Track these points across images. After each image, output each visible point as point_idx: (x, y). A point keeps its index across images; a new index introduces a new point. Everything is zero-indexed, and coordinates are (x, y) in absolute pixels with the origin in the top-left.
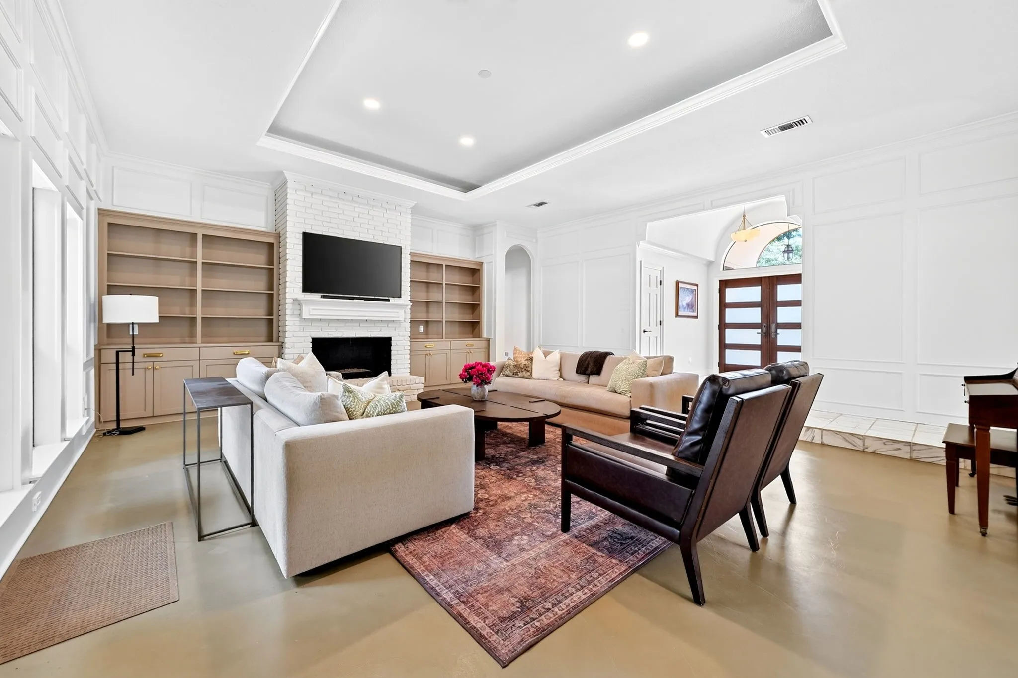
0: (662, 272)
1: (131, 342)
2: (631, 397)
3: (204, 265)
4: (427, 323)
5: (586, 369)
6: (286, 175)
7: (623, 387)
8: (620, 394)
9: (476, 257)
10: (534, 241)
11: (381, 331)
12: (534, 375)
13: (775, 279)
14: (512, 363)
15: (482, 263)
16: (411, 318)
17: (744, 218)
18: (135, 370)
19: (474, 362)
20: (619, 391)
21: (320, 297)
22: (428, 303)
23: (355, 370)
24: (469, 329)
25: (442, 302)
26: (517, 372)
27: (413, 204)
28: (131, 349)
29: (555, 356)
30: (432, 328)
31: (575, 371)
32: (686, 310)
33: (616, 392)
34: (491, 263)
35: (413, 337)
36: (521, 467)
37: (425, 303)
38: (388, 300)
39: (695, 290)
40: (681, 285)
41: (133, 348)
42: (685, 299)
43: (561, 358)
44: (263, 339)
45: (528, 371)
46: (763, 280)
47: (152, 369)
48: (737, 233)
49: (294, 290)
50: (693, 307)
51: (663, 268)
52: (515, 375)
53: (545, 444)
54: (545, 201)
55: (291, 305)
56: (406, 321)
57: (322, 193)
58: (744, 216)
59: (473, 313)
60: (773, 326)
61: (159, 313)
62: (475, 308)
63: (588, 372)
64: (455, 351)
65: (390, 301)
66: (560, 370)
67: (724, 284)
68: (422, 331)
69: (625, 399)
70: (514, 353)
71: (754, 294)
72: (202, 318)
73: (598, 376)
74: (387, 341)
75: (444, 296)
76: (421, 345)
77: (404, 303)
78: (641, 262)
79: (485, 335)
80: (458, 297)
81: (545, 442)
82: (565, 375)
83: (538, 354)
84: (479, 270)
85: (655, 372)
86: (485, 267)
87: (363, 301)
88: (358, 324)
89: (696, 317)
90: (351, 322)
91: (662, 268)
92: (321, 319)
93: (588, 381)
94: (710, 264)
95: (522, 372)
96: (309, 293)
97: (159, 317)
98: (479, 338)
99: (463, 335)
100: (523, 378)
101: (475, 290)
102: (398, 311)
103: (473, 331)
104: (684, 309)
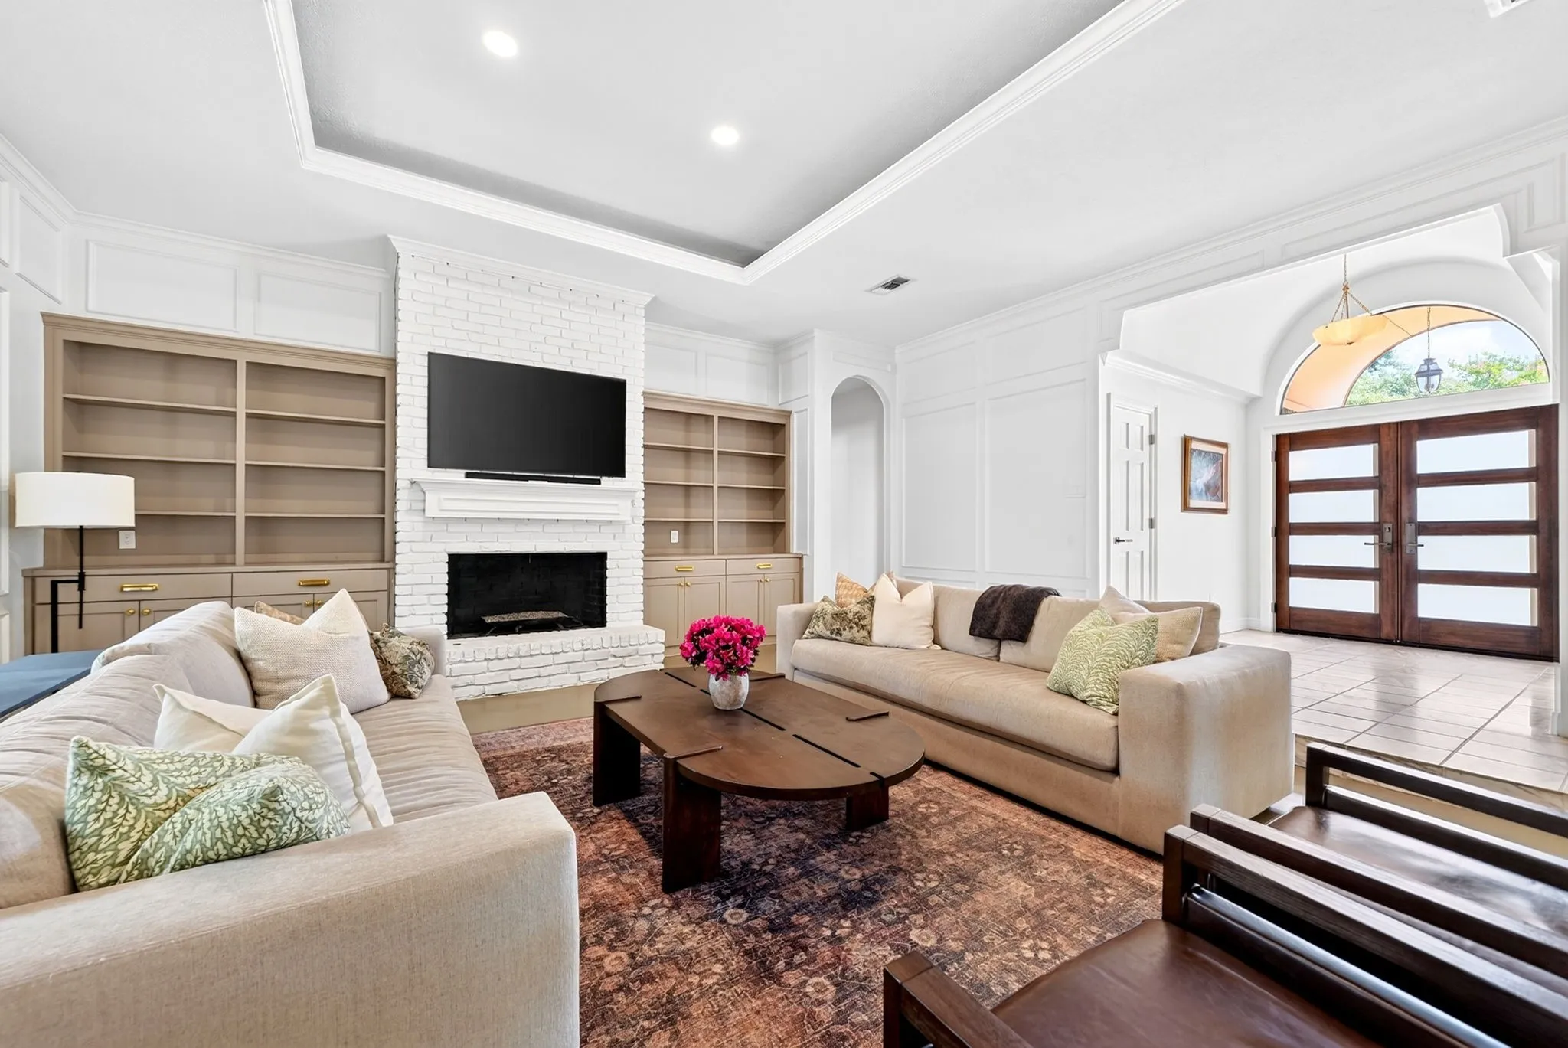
0: (1154, 418)
1: (78, 563)
2: (1116, 714)
3: (250, 420)
4: (686, 526)
5: (994, 625)
6: (394, 244)
7: (1091, 685)
8: (1084, 702)
9: (780, 402)
10: (889, 368)
11: (586, 539)
12: (876, 637)
13: (1416, 426)
14: (830, 609)
15: (790, 412)
16: (644, 517)
17: (1346, 293)
18: (85, 618)
19: (712, 618)
20: (1084, 695)
21: (463, 475)
22: (687, 488)
23: (540, 615)
24: (768, 537)
25: (712, 487)
26: (839, 629)
27: (649, 299)
28: (77, 578)
29: (922, 597)
30: (696, 537)
31: (968, 632)
32: (1204, 497)
33: (1072, 696)
34: (805, 412)
35: (651, 552)
36: (807, 918)
37: (683, 488)
38: (598, 482)
39: (1222, 455)
40: (1194, 445)
41: (82, 576)
42: (1202, 474)
43: (936, 600)
44: (371, 556)
45: (863, 627)
46: (1384, 432)
47: (137, 615)
48: (1330, 325)
49: (411, 462)
50: (1218, 490)
51: (1156, 409)
52: (835, 635)
53: (888, 823)
54: (903, 276)
55: (407, 491)
56: (636, 521)
57: (467, 279)
58: (1346, 288)
59: (773, 508)
60: (1409, 529)
61: (136, 509)
62: (776, 496)
63: (997, 633)
64: (736, 578)
65: (602, 482)
66: (934, 626)
67: (1285, 444)
68: (676, 541)
69: (1101, 719)
70: (837, 588)
71: (1361, 460)
72: (246, 517)
73: (1021, 643)
74: (597, 561)
75: (717, 476)
76: (668, 567)
77: (631, 487)
78: (1109, 396)
79: (795, 548)
80: (744, 477)
81: (887, 818)
82: (946, 639)
83: (886, 592)
84: (784, 425)
85: (1177, 647)
86: (795, 417)
87: (546, 483)
88: (540, 529)
89: (1224, 511)
90: (526, 525)
91: (1153, 410)
92: (466, 519)
93: (999, 653)
94: (1251, 403)
95: (851, 628)
96: (444, 470)
97: (136, 515)
98: (784, 553)
99: (755, 548)
100: (852, 641)
101: (776, 463)
102: (615, 503)
103: (774, 540)
104: (1200, 494)
